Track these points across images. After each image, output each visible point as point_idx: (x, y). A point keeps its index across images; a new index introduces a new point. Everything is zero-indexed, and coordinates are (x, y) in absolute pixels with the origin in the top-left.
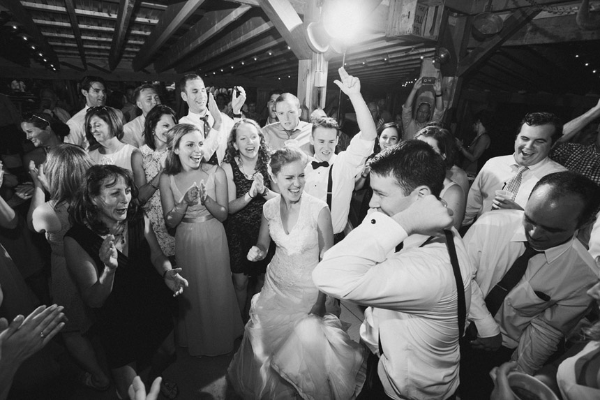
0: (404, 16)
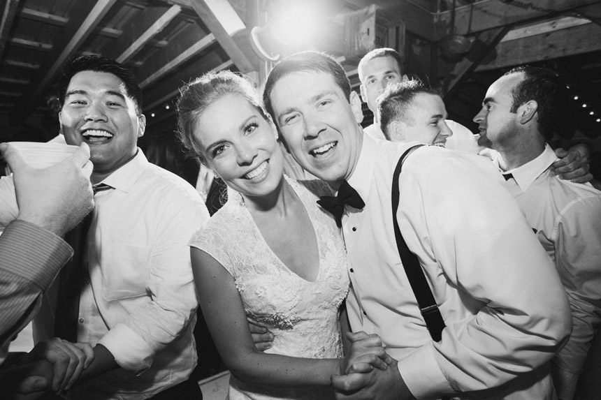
0: (363, 34)
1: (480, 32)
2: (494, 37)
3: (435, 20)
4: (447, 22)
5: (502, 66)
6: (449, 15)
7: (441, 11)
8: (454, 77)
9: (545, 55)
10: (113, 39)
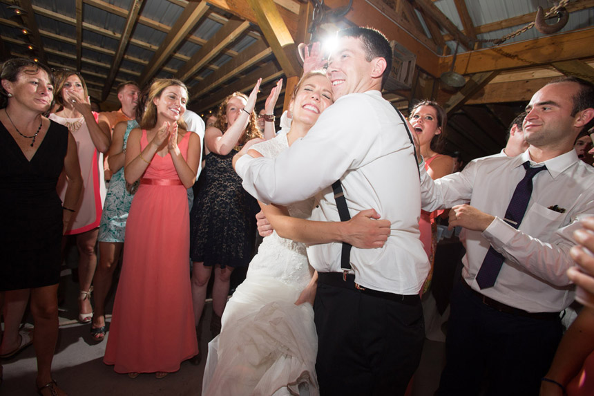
1: (474, 74)
2: (484, 79)
3: (440, 61)
4: (450, 63)
5: (488, 102)
6: (452, 59)
7: (446, 55)
8: (449, 106)
9: (523, 97)
10: (200, 46)
